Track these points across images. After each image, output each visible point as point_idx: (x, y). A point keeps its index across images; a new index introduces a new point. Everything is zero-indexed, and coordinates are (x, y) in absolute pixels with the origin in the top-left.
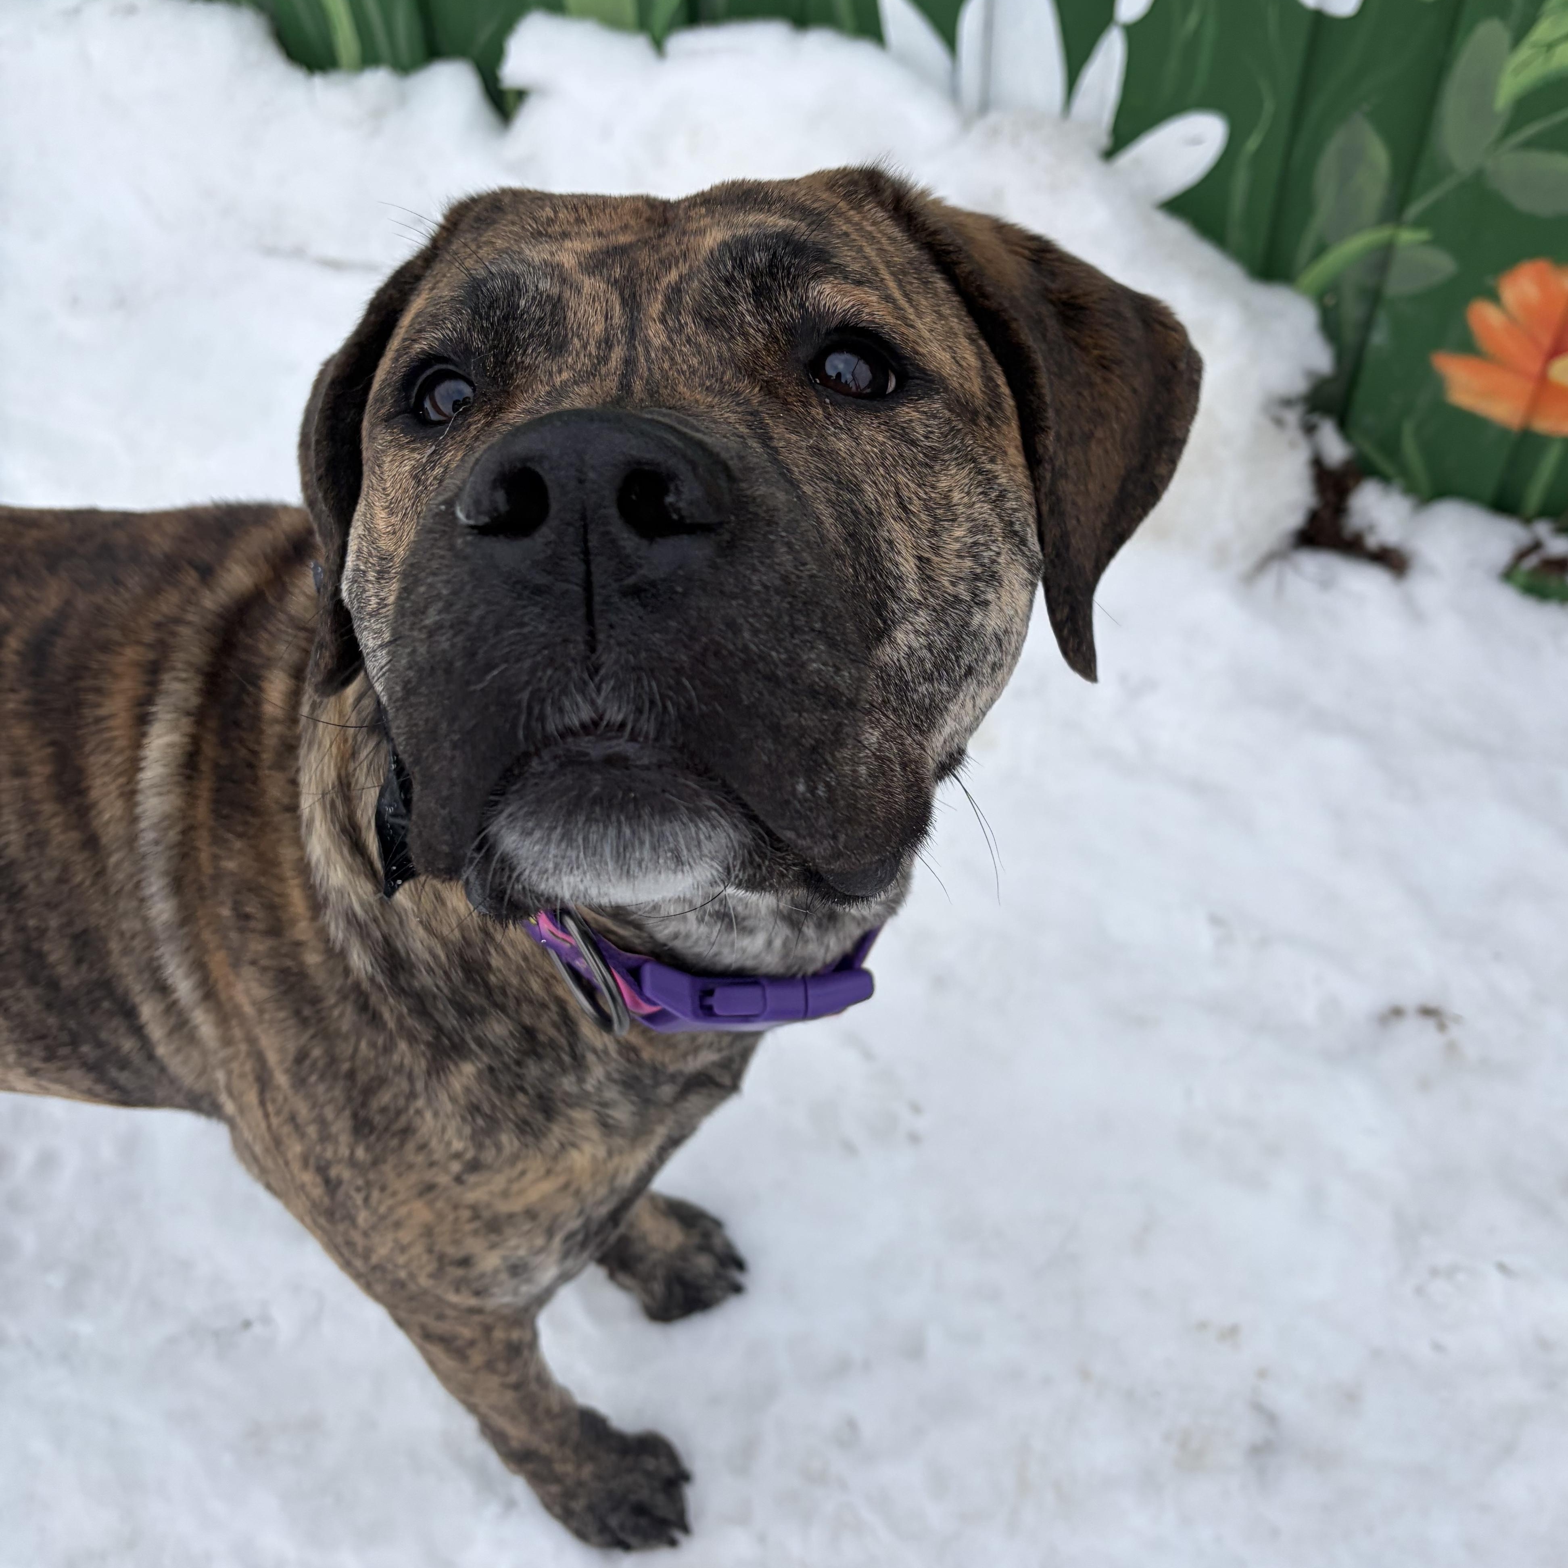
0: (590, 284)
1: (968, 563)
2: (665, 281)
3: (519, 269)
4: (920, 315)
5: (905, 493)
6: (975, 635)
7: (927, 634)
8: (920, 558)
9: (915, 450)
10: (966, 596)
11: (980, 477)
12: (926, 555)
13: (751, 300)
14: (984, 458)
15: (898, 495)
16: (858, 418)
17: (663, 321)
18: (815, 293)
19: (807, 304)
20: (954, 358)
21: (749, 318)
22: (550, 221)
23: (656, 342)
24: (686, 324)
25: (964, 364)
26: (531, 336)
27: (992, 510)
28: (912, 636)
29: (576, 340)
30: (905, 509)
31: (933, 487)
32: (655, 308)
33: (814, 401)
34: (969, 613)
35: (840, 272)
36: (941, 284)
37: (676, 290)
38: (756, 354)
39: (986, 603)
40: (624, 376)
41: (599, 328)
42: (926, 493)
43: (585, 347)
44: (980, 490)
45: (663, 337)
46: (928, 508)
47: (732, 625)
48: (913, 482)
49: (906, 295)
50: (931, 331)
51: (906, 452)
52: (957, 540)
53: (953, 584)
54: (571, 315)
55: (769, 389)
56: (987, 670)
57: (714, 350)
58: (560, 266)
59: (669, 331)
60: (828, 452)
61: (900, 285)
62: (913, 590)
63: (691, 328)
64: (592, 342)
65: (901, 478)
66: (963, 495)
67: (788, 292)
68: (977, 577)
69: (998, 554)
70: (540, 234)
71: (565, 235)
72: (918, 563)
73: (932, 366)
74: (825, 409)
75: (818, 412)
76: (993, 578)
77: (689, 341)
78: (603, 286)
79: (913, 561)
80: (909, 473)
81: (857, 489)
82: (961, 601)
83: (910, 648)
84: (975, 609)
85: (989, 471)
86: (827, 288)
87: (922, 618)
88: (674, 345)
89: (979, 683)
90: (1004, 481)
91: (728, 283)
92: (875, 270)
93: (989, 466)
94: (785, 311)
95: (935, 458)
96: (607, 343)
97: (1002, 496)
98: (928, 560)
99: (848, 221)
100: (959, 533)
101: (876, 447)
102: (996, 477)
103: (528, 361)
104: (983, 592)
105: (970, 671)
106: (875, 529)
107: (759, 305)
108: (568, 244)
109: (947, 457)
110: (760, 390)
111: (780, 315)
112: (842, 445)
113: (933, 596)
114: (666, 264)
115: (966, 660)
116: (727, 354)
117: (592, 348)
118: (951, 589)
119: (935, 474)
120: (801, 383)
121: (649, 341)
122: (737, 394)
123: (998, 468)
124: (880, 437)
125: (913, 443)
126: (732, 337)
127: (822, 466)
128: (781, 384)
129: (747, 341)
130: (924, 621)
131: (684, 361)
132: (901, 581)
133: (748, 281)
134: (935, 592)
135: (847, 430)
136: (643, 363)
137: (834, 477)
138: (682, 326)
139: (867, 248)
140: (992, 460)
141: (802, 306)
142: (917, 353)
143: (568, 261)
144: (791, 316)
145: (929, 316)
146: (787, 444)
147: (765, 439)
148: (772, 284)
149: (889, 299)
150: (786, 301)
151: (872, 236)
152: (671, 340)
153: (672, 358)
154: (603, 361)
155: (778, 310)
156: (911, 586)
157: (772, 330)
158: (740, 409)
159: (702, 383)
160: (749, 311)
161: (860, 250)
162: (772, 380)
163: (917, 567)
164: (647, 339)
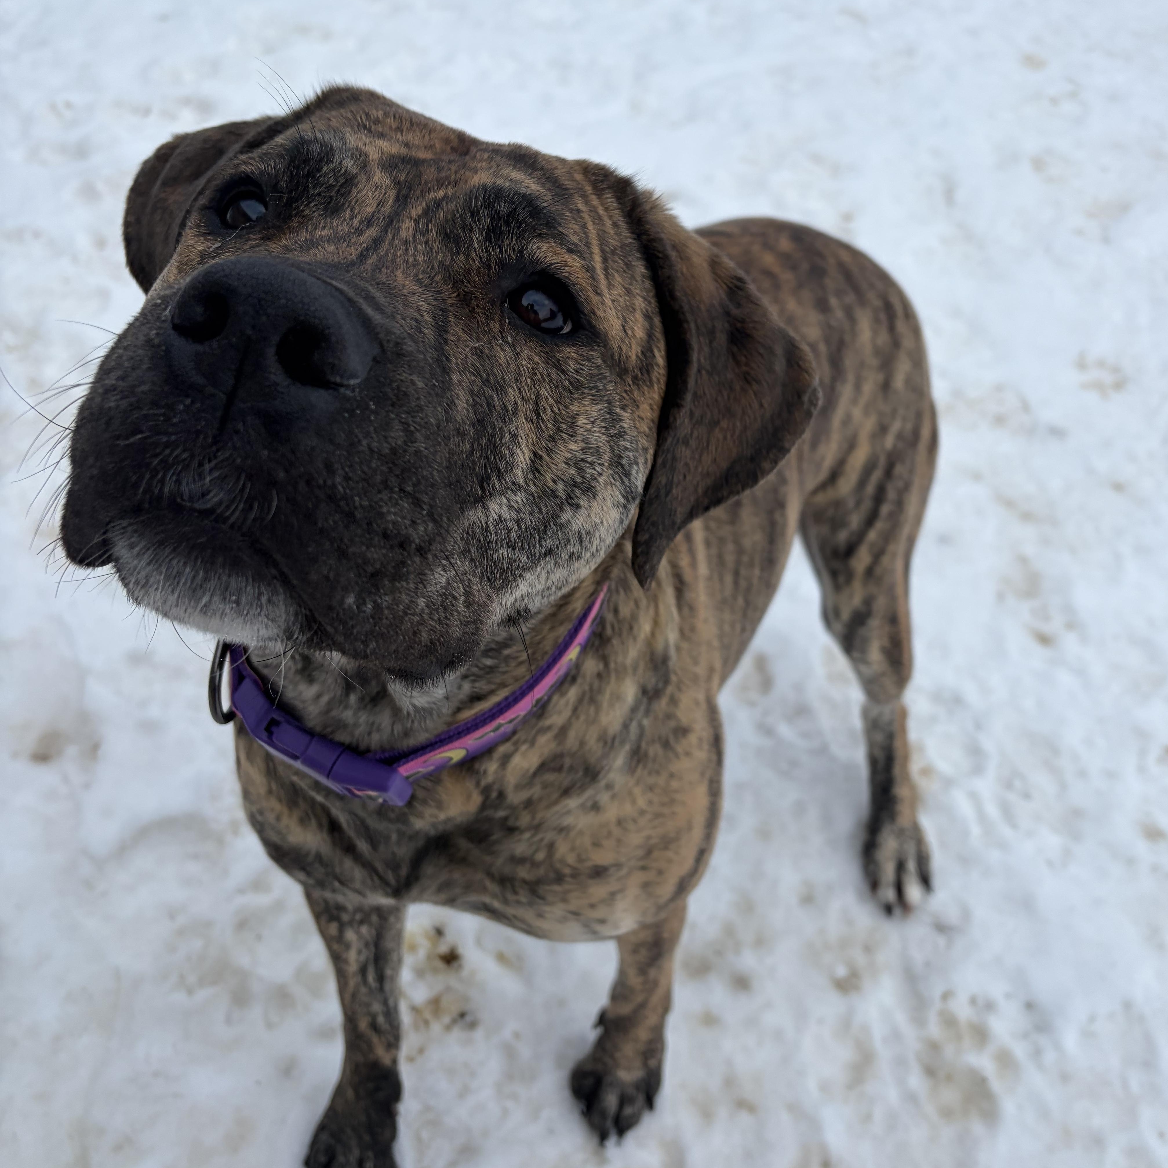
0: (379, 176)
1: (572, 471)
2: (432, 195)
3: (337, 144)
4: (610, 286)
5: (543, 404)
7: (518, 511)
8: (535, 454)
9: (563, 377)
10: (562, 494)
11: (608, 416)
12: (540, 453)
13: (484, 233)
14: (618, 403)
15: (536, 403)
16: (525, 340)
17: (417, 222)
18: (534, 247)
19: (525, 252)
20: (623, 326)
21: (476, 245)
22: (377, 121)
23: (403, 234)
24: (432, 229)
25: (630, 332)
26: (319, 194)
27: (608, 442)
28: (505, 508)
29: (348, 212)
30: (538, 415)
31: (566, 407)
32: (416, 210)
33: (497, 318)
34: (562, 510)
36: (640, 268)
37: (437, 205)
38: (468, 271)
39: (578, 507)
40: (367, 249)
41: (370, 209)
42: (559, 409)
43: (351, 219)
44: (603, 424)
45: (411, 232)
46: (555, 421)
47: (329, 467)
48: (553, 398)
49: (606, 269)
50: (613, 301)
51: (554, 376)
52: (570, 451)
53: (554, 482)
54: (355, 191)
55: (465, 300)
56: (565, 556)
57: (440, 255)
58: (366, 155)
59: (417, 230)
60: (487, 356)
61: (605, 260)
62: (519, 475)
63: (433, 234)
64: (359, 217)
65: (544, 392)
66: (587, 422)
67: (514, 239)
68: (575, 485)
69: (600, 474)
70: (365, 127)
71: (382, 135)
72: (532, 456)
73: (602, 326)
74: (502, 325)
75: (496, 326)
76: (590, 490)
77: (427, 243)
78: (388, 182)
79: (528, 454)
80: (552, 391)
81: (501, 389)
82: (556, 496)
83: (500, 517)
84: (567, 508)
85: (618, 414)
86: (545, 246)
87: (519, 498)
88: (414, 241)
89: (556, 563)
90: (625, 425)
92: (589, 246)
93: (618, 410)
94: (506, 251)
95: (577, 389)
96: (369, 222)
97: (620, 435)
98: (541, 457)
99: (587, 203)
100: (573, 446)
101: (530, 364)
102: (621, 420)
103: (307, 212)
104: (577, 497)
106: (504, 422)
107: (488, 240)
108: (380, 143)
109: (586, 391)
110: (457, 296)
111: (501, 251)
112: (503, 356)
113: (535, 485)
114: (440, 183)
116: (448, 263)
117: (356, 222)
118: (551, 484)
119: (572, 399)
120: (492, 302)
121: (398, 232)
122: (439, 292)
123: (626, 415)
124: (536, 359)
125: (564, 372)
126: (458, 253)
127: (478, 364)
128: (476, 298)
129: (467, 259)
130: (520, 501)
131: (414, 255)
132: (511, 466)
133: (488, 220)
134: (537, 483)
135: (513, 346)
136: (386, 246)
137: (484, 376)
138: (427, 230)
139: (590, 226)
140: (623, 408)
141: (521, 252)
142: (594, 313)
143: (374, 154)
144: (509, 256)
145: (618, 290)
146: (458, 340)
147: (442, 330)
148: (505, 228)
149: (589, 269)
150: (510, 244)
151: (600, 218)
152: (414, 237)
153: (407, 249)
154: (359, 232)
155: (501, 248)
156: (519, 472)
157: (489, 260)
158: (435, 303)
159: (416, 275)
160: (478, 241)
161: (584, 226)
162: (472, 293)
163: (531, 460)
164: (399, 229)
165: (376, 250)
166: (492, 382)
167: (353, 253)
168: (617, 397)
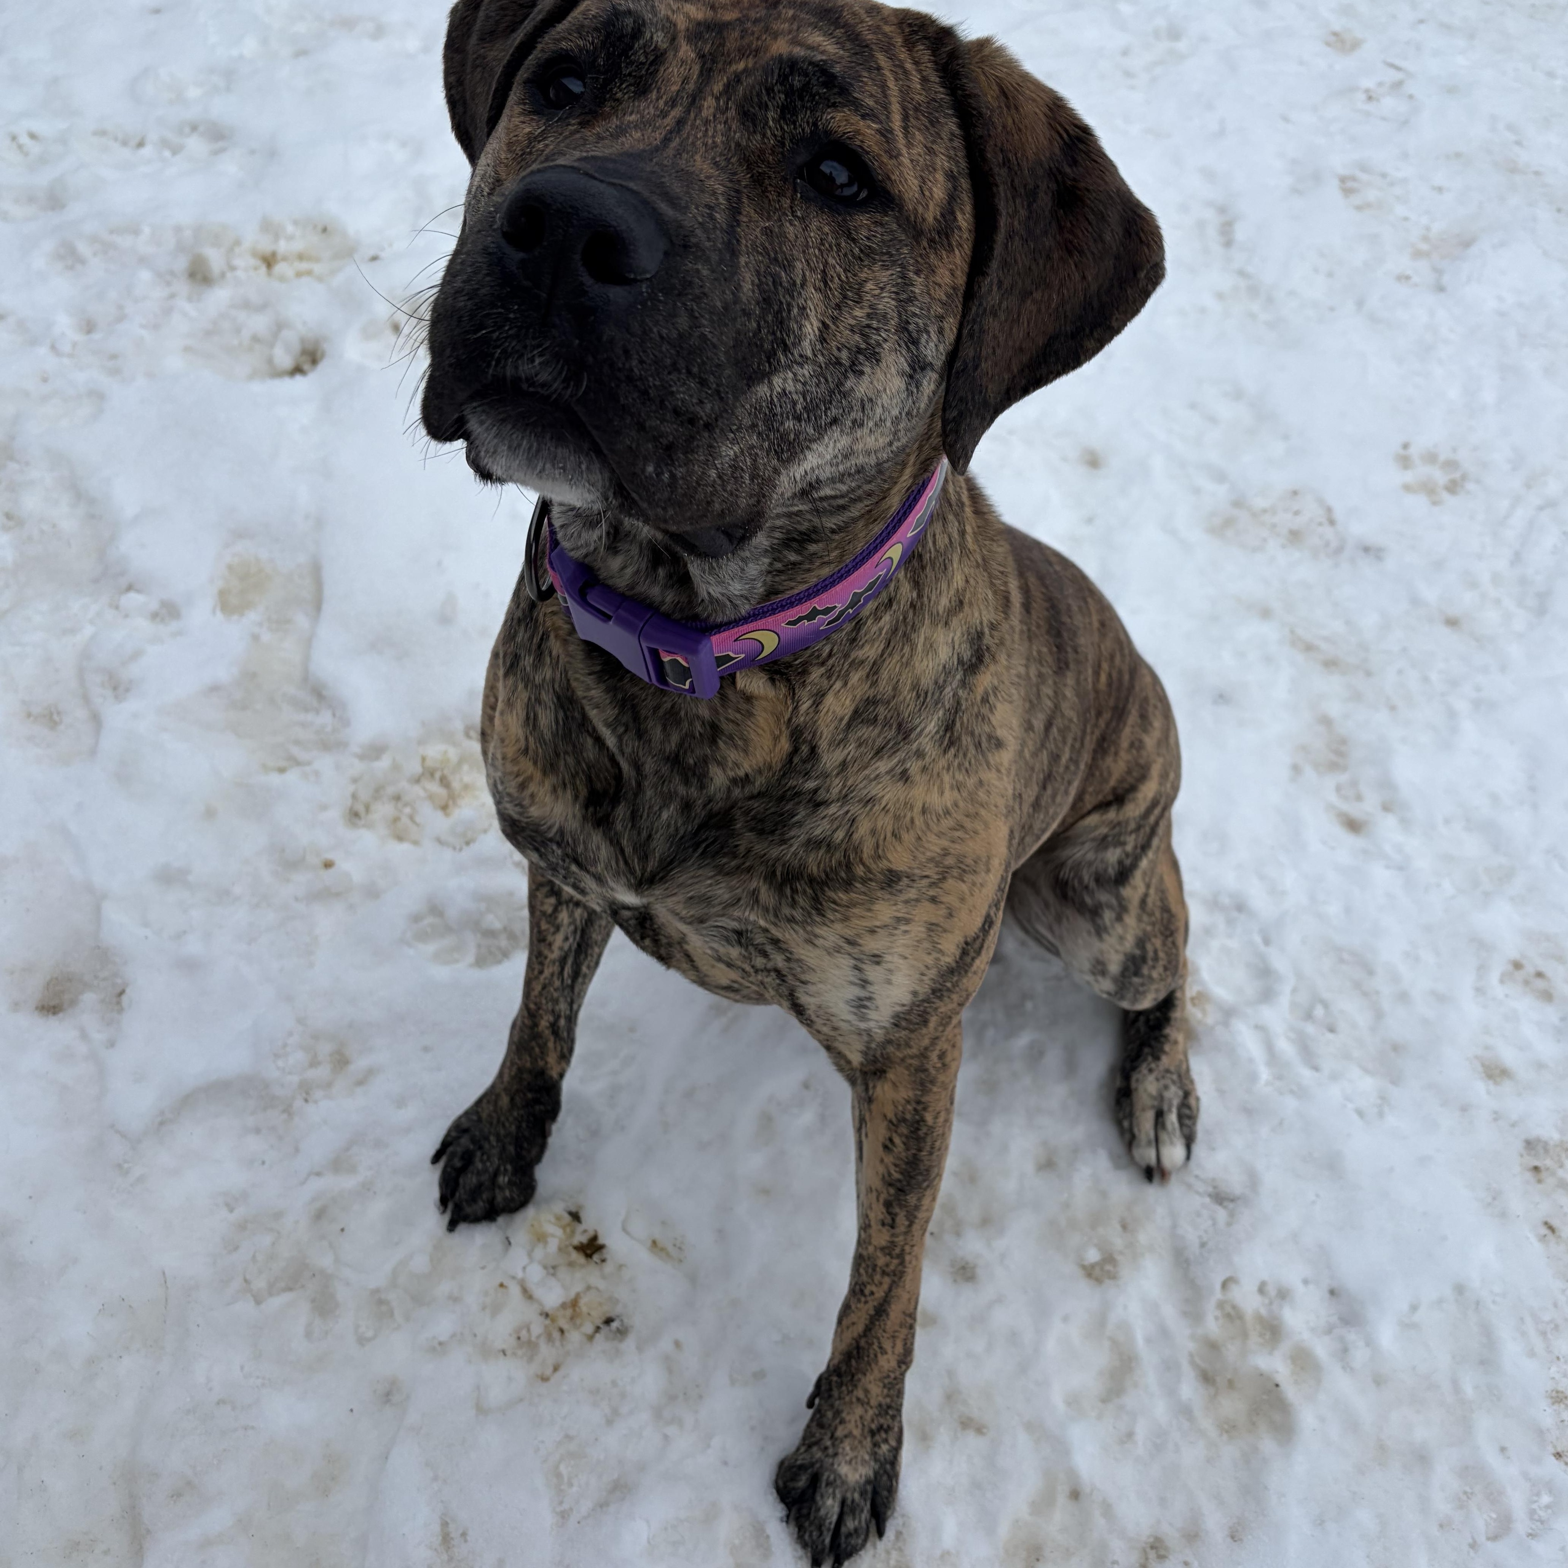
0: (686, 51)
1: (857, 338)
2: (734, 67)
3: (648, 16)
4: (909, 145)
5: (831, 272)
6: (845, 395)
7: (805, 384)
8: (823, 324)
9: (853, 245)
10: (846, 361)
11: (900, 281)
12: (828, 322)
13: (779, 110)
14: (911, 267)
15: (824, 272)
16: (816, 212)
17: (717, 99)
20: (921, 188)
21: (771, 123)
23: (705, 113)
24: (731, 107)
25: (927, 193)
26: (630, 74)
27: (896, 307)
28: (790, 382)
29: (655, 92)
30: (825, 284)
31: (855, 275)
32: (718, 87)
33: (789, 194)
34: (846, 376)
35: (856, 105)
37: (737, 79)
38: (762, 151)
39: (862, 373)
40: (671, 132)
41: (675, 88)
42: (847, 277)
43: (657, 100)
44: (894, 289)
45: (712, 110)
46: (842, 288)
48: (841, 266)
49: (906, 129)
50: (912, 161)
51: (843, 245)
52: (855, 317)
53: (839, 349)
54: (662, 69)
55: (758, 181)
56: (848, 423)
57: (738, 135)
58: (675, 25)
59: (718, 108)
60: (777, 234)
61: (906, 118)
62: (807, 348)
63: (732, 113)
64: (664, 97)
65: (832, 261)
66: (875, 287)
67: (809, 112)
68: (859, 351)
69: (886, 340)
72: (820, 327)
73: (897, 191)
74: (793, 200)
75: (786, 203)
76: (873, 357)
77: (725, 123)
78: (693, 55)
79: (816, 324)
80: (840, 259)
81: (788, 266)
82: (840, 365)
83: (785, 390)
84: (851, 375)
85: (910, 279)
86: (839, 116)
87: (806, 371)
88: (714, 121)
90: (917, 291)
91: (768, 94)
92: (886, 107)
93: (911, 275)
94: (800, 125)
95: (868, 256)
96: (673, 103)
97: (910, 300)
98: (829, 326)
99: (892, 57)
100: (858, 313)
102: (913, 285)
103: (619, 95)
104: (860, 363)
105: (835, 421)
106: (792, 296)
107: (782, 117)
108: (687, 8)
109: (877, 257)
110: (750, 177)
112: (792, 231)
113: (823, 355)
114: (743, 52)
115: (834, 412)
116: (744, 143)
117: (661, 103)
118: (836, 353)
119: (861, 267)
120: (784, 179)
121: (700, 111)
122: (735, 174)
123: (919, 280)
124: (826, 229)
125: (854, 240)
126: (755, 132)
127: (767, 244)
128: (769, 177)
129: (763, 139)
130: (806, 373)
131: (713, 137)
132: (799, 339)
133: (783, 96)
134: (825, 352)
135: (802, 219)
136: (688, 128)
137: (772, 255)
138: (727, 108)
139: (891, 84)
140: (918, 273)
141: (815, 124)
142: (889, 178)
143: (682, 24)
144: (803, 130)
145: (918, 150)
146: (750, 221)
147: (735, 211)
148: (799, 104)
149: (886, 134)
150: (804, 119)
151: (906, 72)
152: (714, 116)
153: (707, 130)
154: (664, 114)
155: (794, 123)
156: (806, 344)
157: (783, 138)
158: (730, 185)
159: (713, 158)
160: (773, 119)
161: (884, 87)
162: (765, 173)
163: (819, 330)
164: (700, 109)
165: (679, 131)
166: (780, 259)
167: (659, 136)
168: (911, 261)
